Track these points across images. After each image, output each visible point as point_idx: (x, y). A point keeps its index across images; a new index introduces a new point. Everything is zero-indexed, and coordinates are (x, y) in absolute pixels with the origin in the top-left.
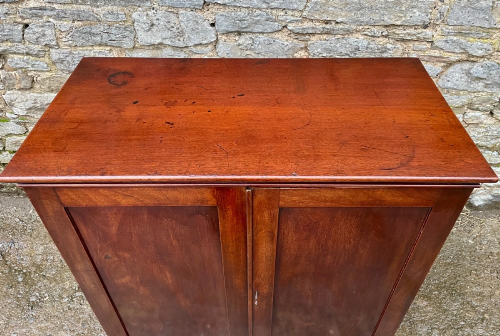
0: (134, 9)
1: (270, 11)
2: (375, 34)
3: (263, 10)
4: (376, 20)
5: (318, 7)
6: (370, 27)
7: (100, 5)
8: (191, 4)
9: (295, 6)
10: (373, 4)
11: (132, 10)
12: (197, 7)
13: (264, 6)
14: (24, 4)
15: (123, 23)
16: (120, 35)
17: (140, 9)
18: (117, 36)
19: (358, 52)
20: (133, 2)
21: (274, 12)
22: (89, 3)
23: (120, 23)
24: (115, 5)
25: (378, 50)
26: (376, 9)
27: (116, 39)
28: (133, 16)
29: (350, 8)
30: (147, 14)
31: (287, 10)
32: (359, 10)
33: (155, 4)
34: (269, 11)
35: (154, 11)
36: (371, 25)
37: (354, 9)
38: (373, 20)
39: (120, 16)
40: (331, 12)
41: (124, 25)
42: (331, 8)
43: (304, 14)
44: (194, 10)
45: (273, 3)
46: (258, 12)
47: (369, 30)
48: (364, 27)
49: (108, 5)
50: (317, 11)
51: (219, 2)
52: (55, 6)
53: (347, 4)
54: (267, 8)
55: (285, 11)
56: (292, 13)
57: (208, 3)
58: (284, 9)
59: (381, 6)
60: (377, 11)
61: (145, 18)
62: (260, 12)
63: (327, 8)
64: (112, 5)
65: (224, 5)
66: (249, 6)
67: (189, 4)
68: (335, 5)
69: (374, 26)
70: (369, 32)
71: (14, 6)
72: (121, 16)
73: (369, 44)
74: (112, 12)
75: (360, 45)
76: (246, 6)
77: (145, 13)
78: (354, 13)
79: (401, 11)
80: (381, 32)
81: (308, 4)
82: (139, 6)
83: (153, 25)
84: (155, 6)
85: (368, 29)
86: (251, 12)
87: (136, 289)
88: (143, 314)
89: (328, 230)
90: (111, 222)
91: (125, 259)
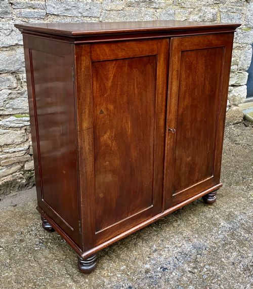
3: (79, 18)
5: (107, 15)
8: (38, 15)
9: (96, 15)
12: (42, 17)
13: (80, 15)
17: (3, 20)
21: (85, 19)
29: (120, 16)
30: (9, 23)
31: (92, 18)
33: (14, 16)
34: (83, 18)
35: (13, 21)
37: (122, 16)
42: (112, 16)
43: (101, 19)
44: (40, 19)
46: (77, 19)
51: (54, 13)
53: (119, 13)
54: (81, 17)
56: (94, 19)
57: (48, 14)
58: (90, 17)
61: (7, 26)
63: (110, 16)
65: (58, 15)
66: (71, 16)
68: (114, 14)
76: (69, 16)
77: (8, 22)
79: (142, 17)
81: (102, 14)
82: (3, 18)
83: (12, 30)
86: (73, 19)
87: (111, 145)
88: (109, 178)
89: (195, 68)
90: (110, 75)
91: (110, 111)
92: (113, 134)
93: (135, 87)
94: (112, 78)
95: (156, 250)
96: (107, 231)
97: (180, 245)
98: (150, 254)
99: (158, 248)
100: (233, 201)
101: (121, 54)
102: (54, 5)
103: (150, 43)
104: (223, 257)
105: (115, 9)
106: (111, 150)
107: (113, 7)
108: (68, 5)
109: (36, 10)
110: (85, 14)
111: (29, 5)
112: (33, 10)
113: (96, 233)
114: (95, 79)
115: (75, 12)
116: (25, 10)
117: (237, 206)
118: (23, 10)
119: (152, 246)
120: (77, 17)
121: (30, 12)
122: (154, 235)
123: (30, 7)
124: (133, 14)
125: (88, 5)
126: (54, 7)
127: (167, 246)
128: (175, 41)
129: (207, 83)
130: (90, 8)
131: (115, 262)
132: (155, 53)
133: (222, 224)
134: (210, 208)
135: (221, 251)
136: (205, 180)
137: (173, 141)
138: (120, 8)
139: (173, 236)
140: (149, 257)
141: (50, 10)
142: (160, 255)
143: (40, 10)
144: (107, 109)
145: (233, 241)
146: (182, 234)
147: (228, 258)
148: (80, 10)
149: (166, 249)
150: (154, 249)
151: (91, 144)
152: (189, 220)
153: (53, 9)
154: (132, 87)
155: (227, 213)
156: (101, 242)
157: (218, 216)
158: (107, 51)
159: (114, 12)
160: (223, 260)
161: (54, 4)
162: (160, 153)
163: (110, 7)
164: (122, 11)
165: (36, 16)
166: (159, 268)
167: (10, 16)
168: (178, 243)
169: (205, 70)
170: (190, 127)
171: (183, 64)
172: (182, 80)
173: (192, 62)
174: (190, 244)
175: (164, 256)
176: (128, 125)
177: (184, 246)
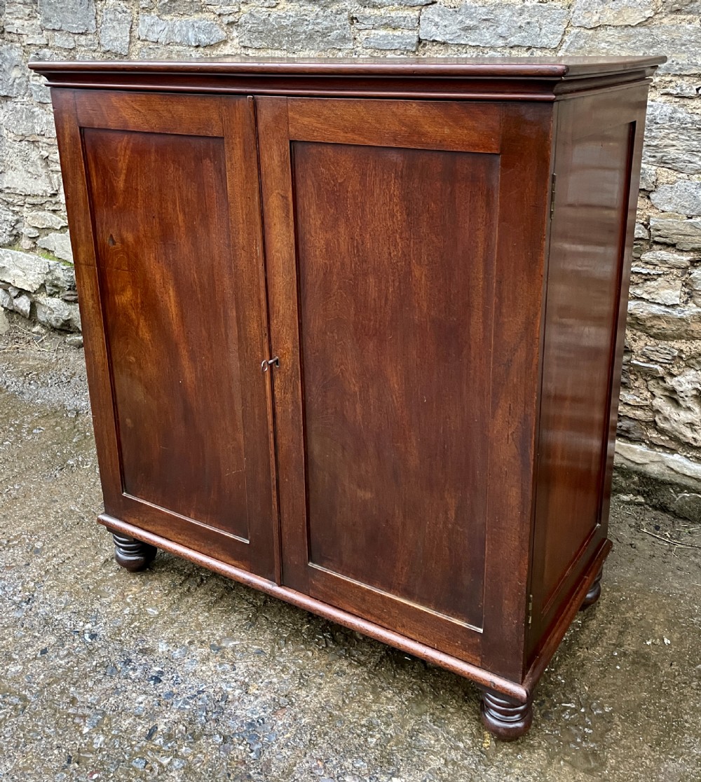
0: (333, 55)
1: (508, 51)
2: (682, 90)
3: (499, 50)
4: (683, 65)
5: (582, 42)
6: (674, 79)
7: (297, 49)
8: (402, 43)
9: (545, 41)
10: (674, 35)
12: (409, 48)
13: (501, 42)
14: (219, 49)
17: (340, 54)
19: (655, 126)
20: (333, 45)
21: (514, 52)
22: (285, 48)
25: (692, 123)
26: (683, 45)
29: (634, 43)
31: (535, 50)
32: (652, 47)
33: (358, 45)
35: (356, 57)
36: (675, 75)
37: (643, 45)
38: (677, 64)
40: (604, 51)
42: (603, 45)
44: (405, 53)
45: (512, 39)
46: (491, 53)
47: (673, 84)
48: (663, 78)
50: (580, 49)
51: (438, 39)
52: (250, 52)
53: (631, 36)
54: (504, 47)
55: (531, 50)
56: (540, 53)
57: (424, 42)
58: (529, 48)
59: (689, 38)
60: (683, 48)
62: (494, 53)
63: (596, 44)
64: (310, 49)
65: (445, 43)
66: (478, 44)
67: (398, 43)
68: (609, 39)
69: (680, 76)
70: (673, 88)
71: (208, 52)
73: (675, 111)
75: (658, 112)
76: (474, 44)
78: (643, 52)
80: (695, 88)
81: (566, 38)
82: (340, 50)
84: (358, 49)
85: (671, 82)
86: (481, 54)
89: (360, 206)
90: (120, 164)
91: (128, 246)
92: (139, 301)
93: (176, 206)
94: (124, 171)
95: (220, 649)
98: (203, 642)
99: (229, 650)
102: (437, 19)
105: (616, 23)
107: (609, 17)
108: (470, 16)
109: (398, 33)
110: (514, 40)
111: (384, 21)
112: (391, 33)
113: (124, 494)
114: (93, 165)
115: (487, 36)
116: (376, 32)
118: (373, 31)
119: (235, 639)
120: (492, 48)
121: (385, 37)
122: (275, 633)
123: (386, 26)
124: (686, 37)
125: (526, 15)
126: (436, 24)
127: (241, 665)
130: (528, 23)
131: (167, 596)
138: (637, 18)
139: (285, 670)
141: (428, 30)
142: (205, 660)
143: (406, 32)
148: (499, 30)
150: (224, 645)
153: (434, 28)
154: (170, 206)
159: (611, 31)
161: (439, 15)
163: (595, 18)
164: (642, 30)
165: (397, 46)
167: (350, 45)
168: (260, 684)
169: (404, 224)
170: (360, 395)
171: (309, 182)
172: (310, 232)
173: (340, 184)
174: (265, 712)
175: (204, 668)
176: (169, 297)
177: (252, 698)
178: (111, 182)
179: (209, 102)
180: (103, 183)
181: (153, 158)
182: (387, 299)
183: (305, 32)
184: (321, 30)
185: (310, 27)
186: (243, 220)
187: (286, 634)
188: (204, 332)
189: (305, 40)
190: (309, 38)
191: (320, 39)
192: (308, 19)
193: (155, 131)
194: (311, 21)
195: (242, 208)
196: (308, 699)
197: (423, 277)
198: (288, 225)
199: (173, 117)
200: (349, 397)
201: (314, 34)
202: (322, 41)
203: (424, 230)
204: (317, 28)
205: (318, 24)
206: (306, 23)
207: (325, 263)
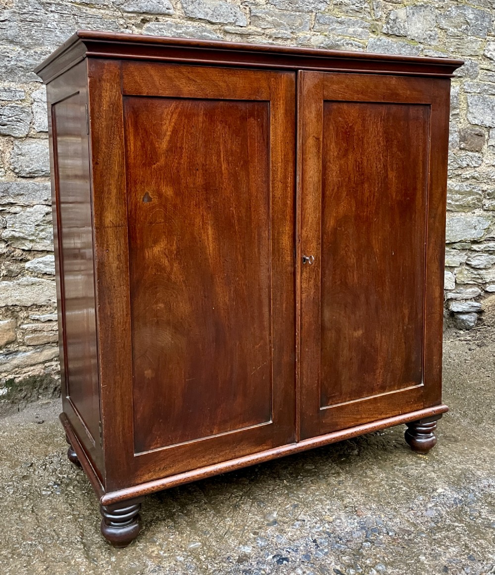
0: (36, 87)
11: (33, 88)
15: (20, 102)
16: (13, 118)
18: (10, 119)
23: (17, 102)
24: (13, 81)
27: (8, 123)
28: (33, 95)
39: (17, 94)
41: (21, 104)
49: (5, 81)
64: (10, 81)
72: (20, 93)
74: (9, 89)
87: (168, 269)
88: (166, 338)
89: (361, 140)
90: (164, 127)
91: (166, 199)
92: (174, 247)
93: (220, 158)
94: (169, 133)
95: (275, 522)
96: (161, 455)
97: (331, 519)
98: (260, 528)
99: (280, 518)
100: (479, 452)
101: (187, 89)
103: (252, 75)
104: (425, 554)
106: (169, 279)
113: (135, 455)
114: (131, 130)
117: (485, 461)
119: (270, 513)
122: (280, 495)
127: (301, 517)
128: (310, 78)
129: (392, 175)
131: (183, 533)
132: (264, 97)
133: (440, 490)
134: (420, 458)
135: (422, 541)
136: (402, 390)
137: (316, 285)
139: (321, 501)
140: (255, 533)
142: (282, 531)
144: (160, 195)
145: (456, 524)
146: (342, 498)
147: (436, 557)
149: (297, 523)
150: (272, 520)
151: (123, 258)
152: (367, 477)
154: (214, 158)
155: (458, 472)
156: (146, 477)
157: (433, 475)
158: (156, 78)
160: (422, 558)
162: (284, 305)
166: (271, 557)
168: (327, 514)
169: (385, 147)
170: (357, 264)
171: (331, 127)
172: (330, 161)
173: (351, 127)
174: (354, 519)
175: (289, 534)
176: (208, 235)
177: (339, 521)
178: (152, 144)
179: (260, 75)
180: (143, 146)
181: (201, 119)
182: (374, 196)
183: (6, 67)
184: (25, 66)
185: (12, 63)
186: (282, 160)
187: (285, 491)
188: (239, 258)
189: (5, 73)
190: (10, 73)
191: (22, 73)
192: (10, 56)
193: (209, 98)
194: (13, 58)
195: (281, 151)
196: (354, 500)
197: (394, 178)
198: (319, 158)
199: (228, 85)
200: (350, 268)
201: (16, 69)
202: (24, 75)
203: (395, 149)
204: (20, 64)
205: (21, 61)
206: (8, 59)
207: (339, 181)
